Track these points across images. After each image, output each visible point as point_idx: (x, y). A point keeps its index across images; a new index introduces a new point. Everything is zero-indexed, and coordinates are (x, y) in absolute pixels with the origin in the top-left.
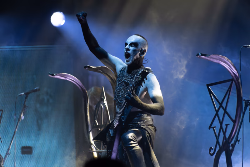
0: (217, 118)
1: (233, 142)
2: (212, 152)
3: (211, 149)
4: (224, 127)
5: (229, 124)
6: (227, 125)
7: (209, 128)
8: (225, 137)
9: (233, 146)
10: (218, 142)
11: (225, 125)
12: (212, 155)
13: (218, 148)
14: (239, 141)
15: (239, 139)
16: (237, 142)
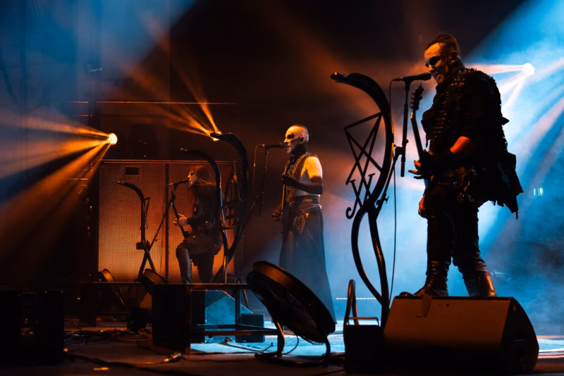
0: (357, 168)
1: (379, 198)
2: (350, 213)
3: (349, 209)
4: (367, 178)
5: (374, 174)
6: (371, 176)
7: (347, 183)
8: (368, 192)
9: (380, 203)
10: (358, 200)
11: (369, 175)
12: (349, 217)
13: (358, 207)
14: (387, 200)
15: (387, 197)
16: (385, 202)
